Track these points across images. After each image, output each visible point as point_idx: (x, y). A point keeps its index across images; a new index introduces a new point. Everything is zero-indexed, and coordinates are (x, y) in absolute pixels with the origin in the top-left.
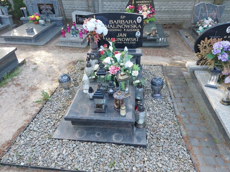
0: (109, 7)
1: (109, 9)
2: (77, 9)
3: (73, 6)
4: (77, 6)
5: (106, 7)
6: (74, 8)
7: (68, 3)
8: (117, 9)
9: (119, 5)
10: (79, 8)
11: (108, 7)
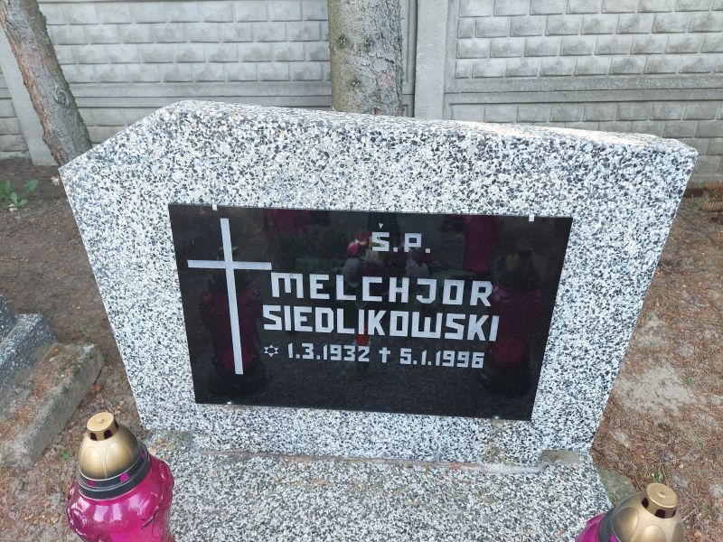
0: (517, 43)
1: (514, 63)
2: (218, 71)
3: (178, 50)
4: (212, 50)
5: (483, 44)
6: (184, 68)
7: (134, 27)
8: (582, 61)
9: (609, 22)
10: (233, 69)
11: (500, 42)
